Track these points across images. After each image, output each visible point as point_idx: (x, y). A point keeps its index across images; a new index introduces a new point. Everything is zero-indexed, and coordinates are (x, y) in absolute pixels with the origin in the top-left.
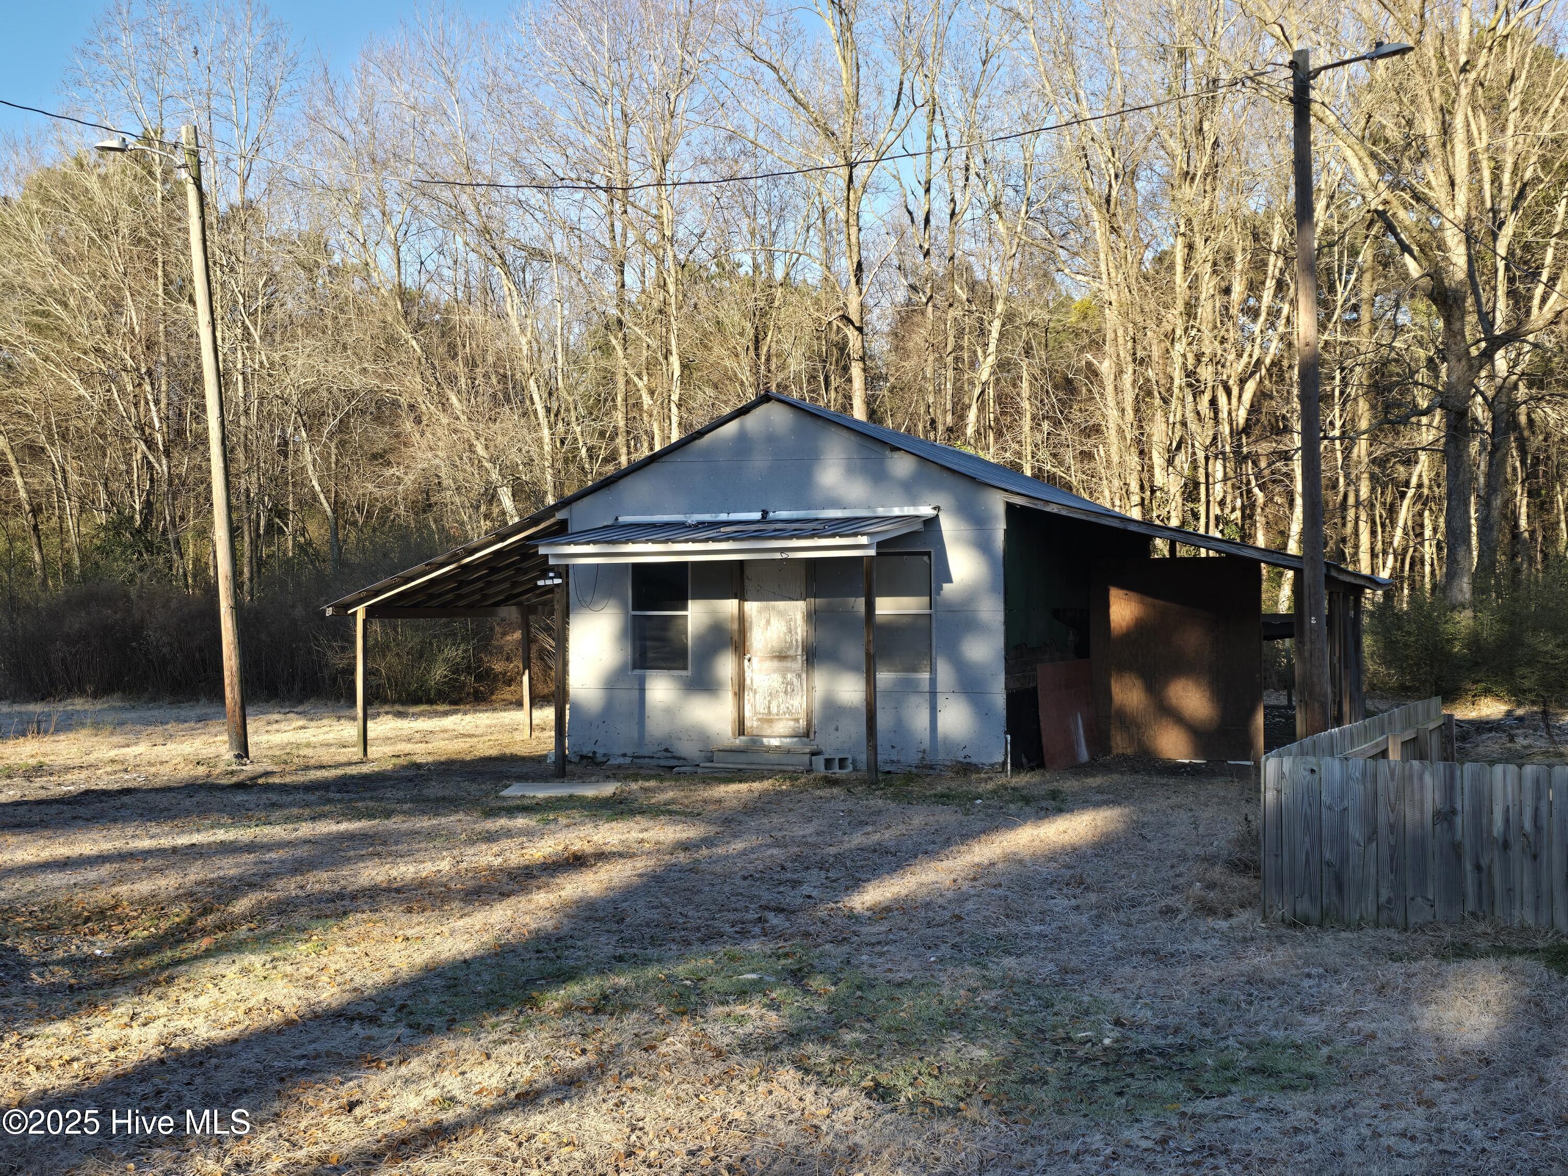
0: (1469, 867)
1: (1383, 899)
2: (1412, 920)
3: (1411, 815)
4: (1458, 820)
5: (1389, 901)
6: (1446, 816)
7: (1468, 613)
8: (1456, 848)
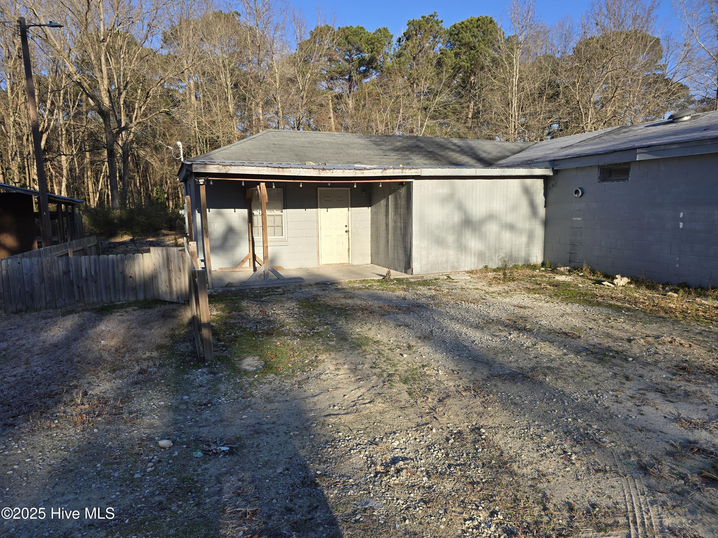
0: (75, 287)
1: (48, 301)
2: (58, 305)
3: (55, 273)
4: (71, 274)
5: (50, 301)
6: (67, 272)
7: (118, 211)
8: (71, 282)
